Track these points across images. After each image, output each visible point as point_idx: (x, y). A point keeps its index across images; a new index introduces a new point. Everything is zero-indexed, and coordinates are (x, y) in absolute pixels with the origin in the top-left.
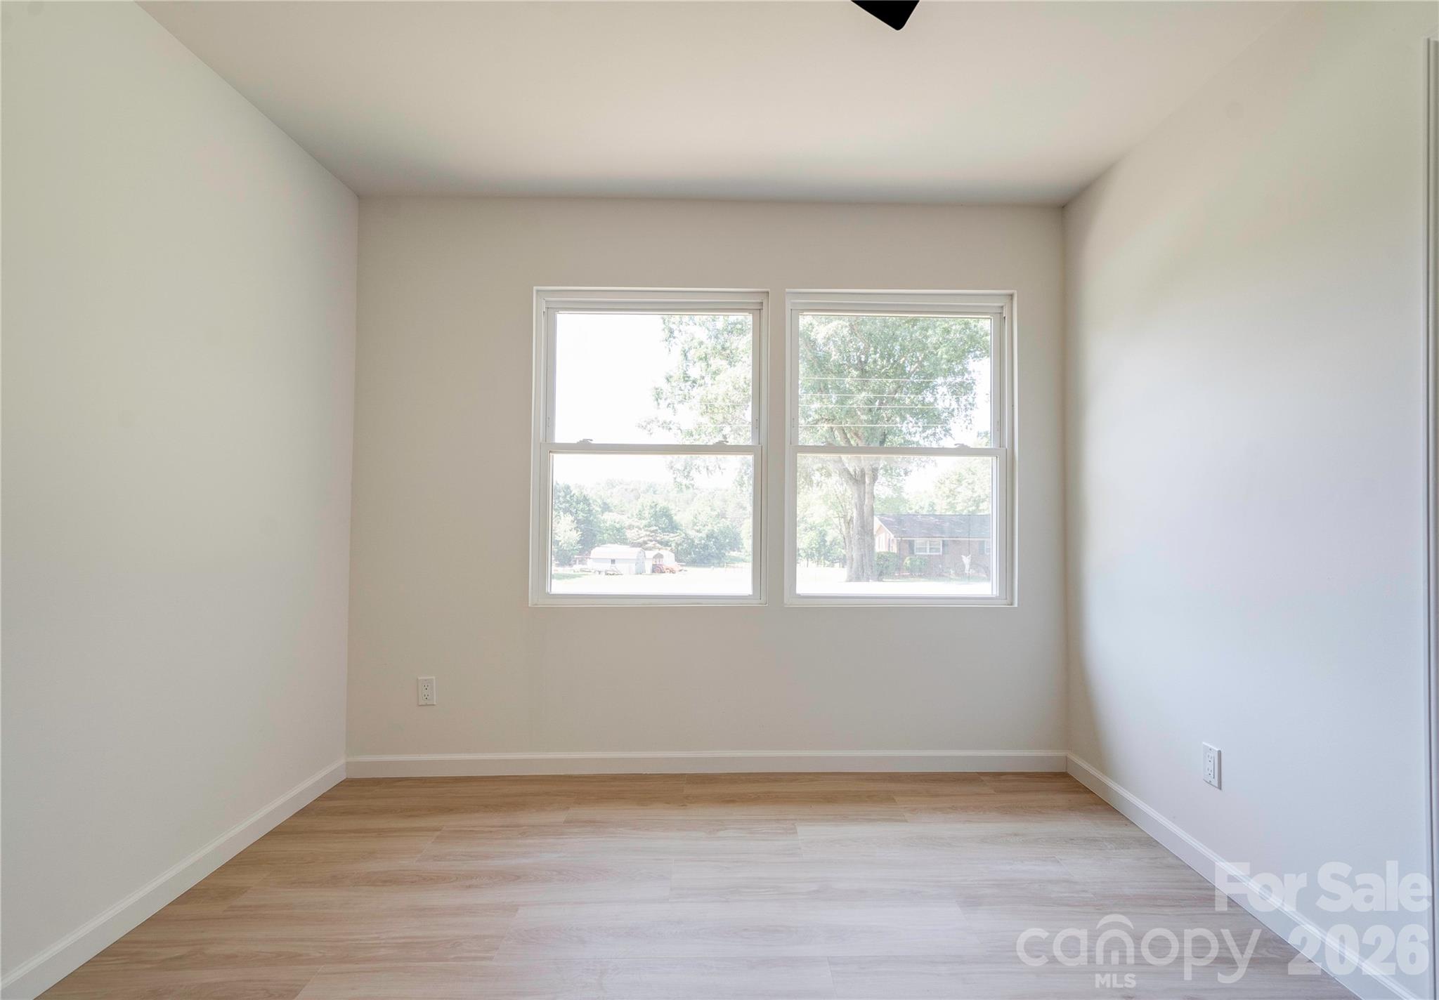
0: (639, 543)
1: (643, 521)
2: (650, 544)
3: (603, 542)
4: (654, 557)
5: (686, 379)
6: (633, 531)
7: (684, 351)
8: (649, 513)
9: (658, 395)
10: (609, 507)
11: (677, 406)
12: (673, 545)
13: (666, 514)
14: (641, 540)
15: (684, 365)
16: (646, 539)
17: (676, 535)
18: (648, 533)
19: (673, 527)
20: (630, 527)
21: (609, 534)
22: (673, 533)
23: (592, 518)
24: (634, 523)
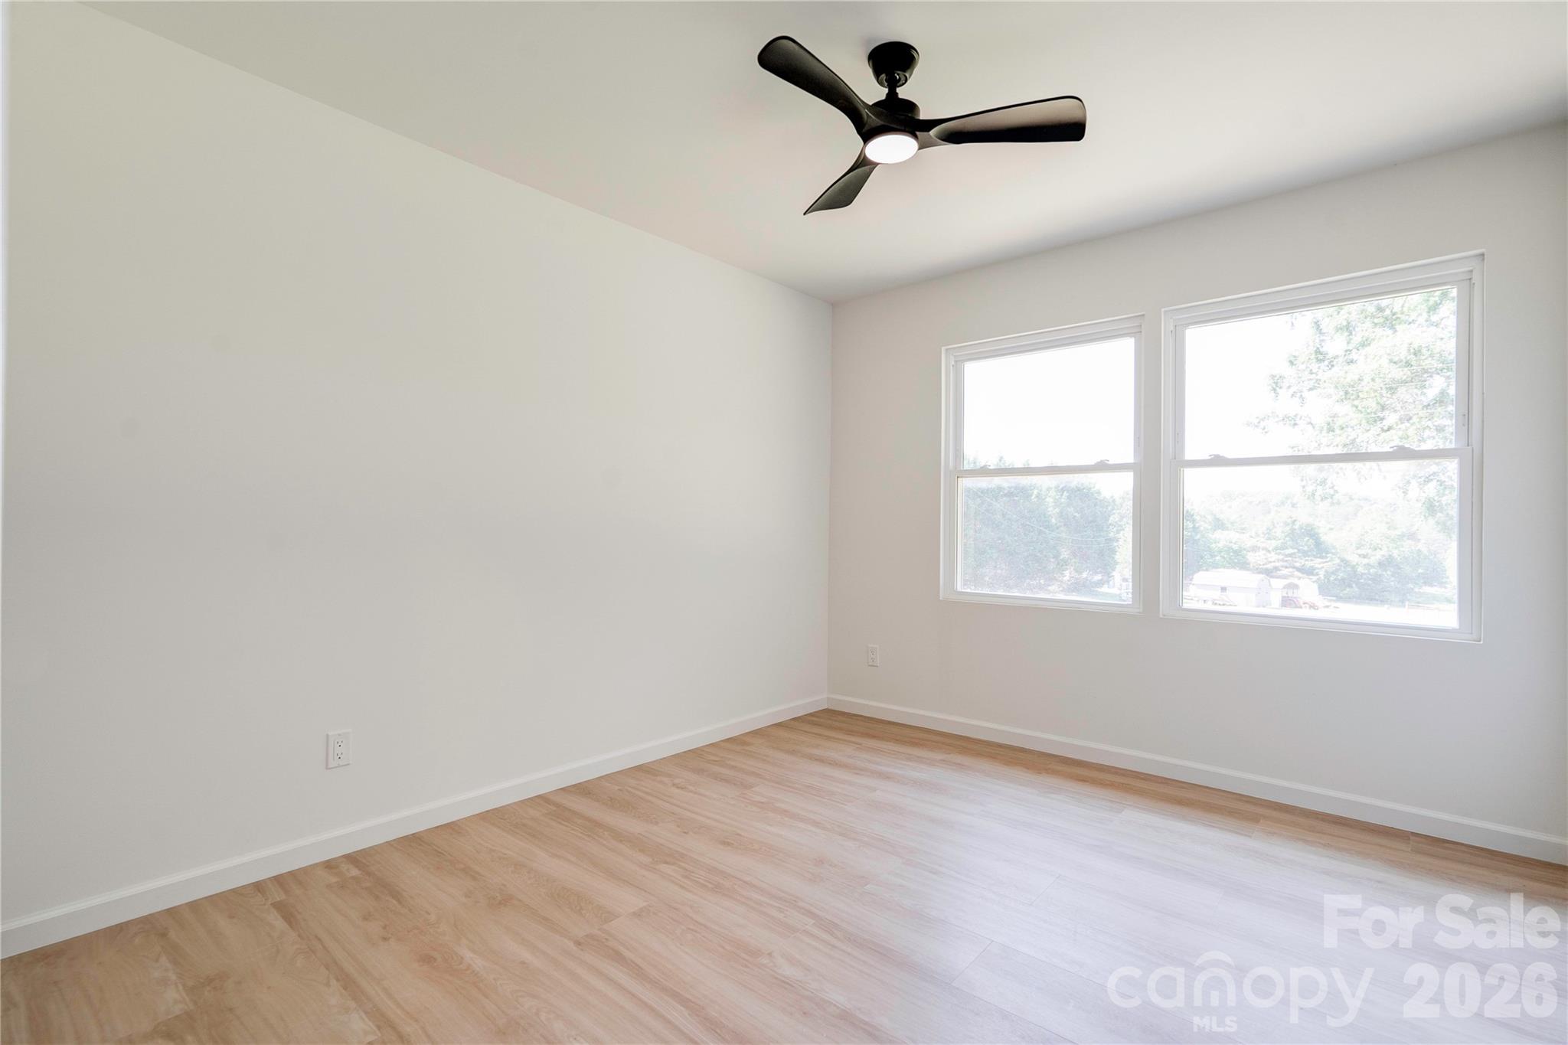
0: (1267, 570)
1: (1273, 541)
2: (1285, 572)
3: (1215, 566)
4: (1284, 588)
5: (1321, 357)
6: (1257, 554)
7: (1316, 323)
8: (1283, 532)
9: (1276, 383)
10: (1223, 524)
11: (1306, 394)
12: (1322, 573)
13: (1311, 533)
14: (1269, 566)
15: (1317, 341)
16: (1277, 564)
17: (1325, 560)
18: (1281, 557)
19: (1320, 549)
20: (1255, 549)
21: (1223, 557)
22: (1320, 557)
23: (1198, 537)
24: (1259, 544)
